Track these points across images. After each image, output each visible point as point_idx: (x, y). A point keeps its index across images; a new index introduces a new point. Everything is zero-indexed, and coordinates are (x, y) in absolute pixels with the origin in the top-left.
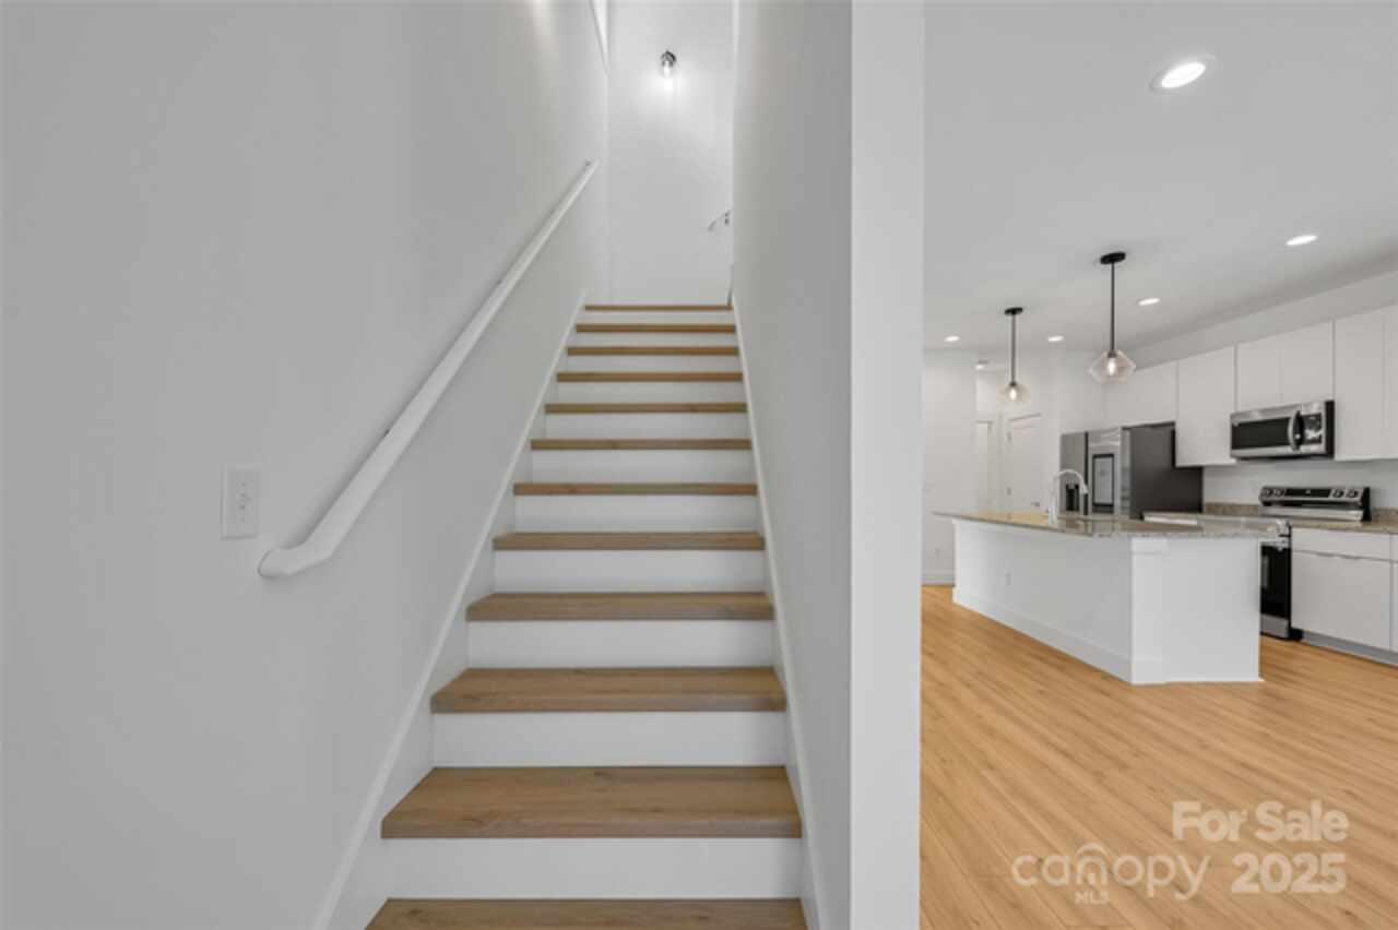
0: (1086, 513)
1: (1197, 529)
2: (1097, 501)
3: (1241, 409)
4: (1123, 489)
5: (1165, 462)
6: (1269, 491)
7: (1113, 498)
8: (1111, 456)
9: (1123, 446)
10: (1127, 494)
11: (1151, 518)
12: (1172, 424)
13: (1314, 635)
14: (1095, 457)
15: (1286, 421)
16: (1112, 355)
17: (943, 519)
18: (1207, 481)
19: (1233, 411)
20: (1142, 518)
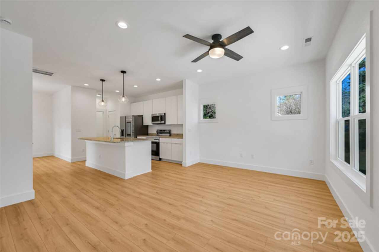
0: (125, 137)
1: (146, 139)
2: (128, 133)
3: (153, 113)
4: (133, 130)
5: (141, 124)
6: (158, 130)
7: (131, 132)
8: (130, 122)
9: (133, 120)
10: (134, 131)
11: (139, 137)
12: (142, 116)
13: (163, 159)
14: (127, 122)
15: (158, 116)
16: (123, 96)
17: (83, 141)
18: (149, 128)
19: (152, 114)
20: (136, 137)
